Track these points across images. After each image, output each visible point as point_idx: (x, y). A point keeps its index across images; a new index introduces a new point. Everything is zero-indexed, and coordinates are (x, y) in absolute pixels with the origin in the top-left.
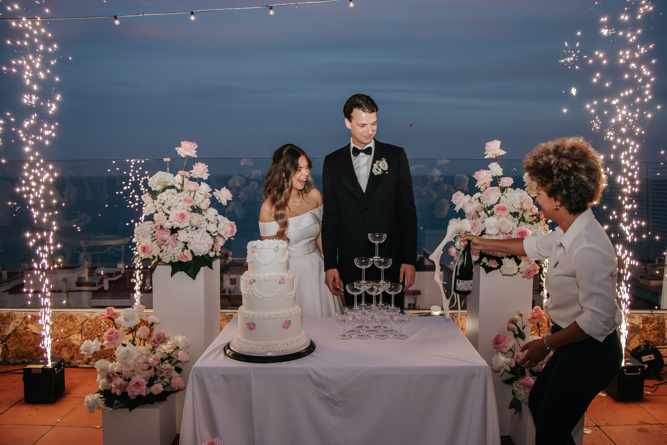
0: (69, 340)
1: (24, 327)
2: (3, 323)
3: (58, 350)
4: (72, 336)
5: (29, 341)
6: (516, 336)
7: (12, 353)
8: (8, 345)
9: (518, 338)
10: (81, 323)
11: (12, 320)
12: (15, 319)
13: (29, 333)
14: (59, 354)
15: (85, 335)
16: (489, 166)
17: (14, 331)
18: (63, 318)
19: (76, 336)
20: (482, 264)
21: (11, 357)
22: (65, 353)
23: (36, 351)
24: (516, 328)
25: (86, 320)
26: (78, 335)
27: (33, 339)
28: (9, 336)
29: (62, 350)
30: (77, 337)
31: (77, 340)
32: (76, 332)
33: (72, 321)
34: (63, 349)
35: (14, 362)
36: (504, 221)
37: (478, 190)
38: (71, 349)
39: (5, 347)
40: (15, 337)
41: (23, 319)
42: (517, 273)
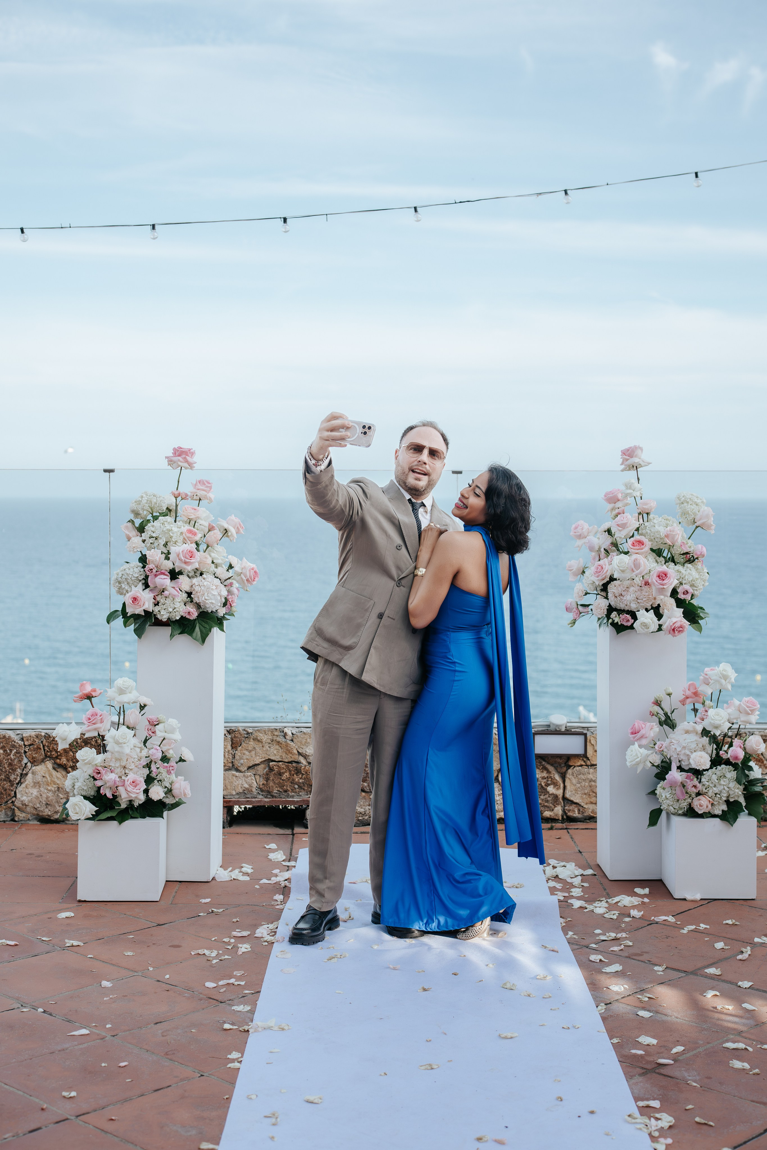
6: (661, 723)
9: (664, 726)
20: (610, 621)
24: (661, 712)
36: (634, 559)
42: (657, 631)
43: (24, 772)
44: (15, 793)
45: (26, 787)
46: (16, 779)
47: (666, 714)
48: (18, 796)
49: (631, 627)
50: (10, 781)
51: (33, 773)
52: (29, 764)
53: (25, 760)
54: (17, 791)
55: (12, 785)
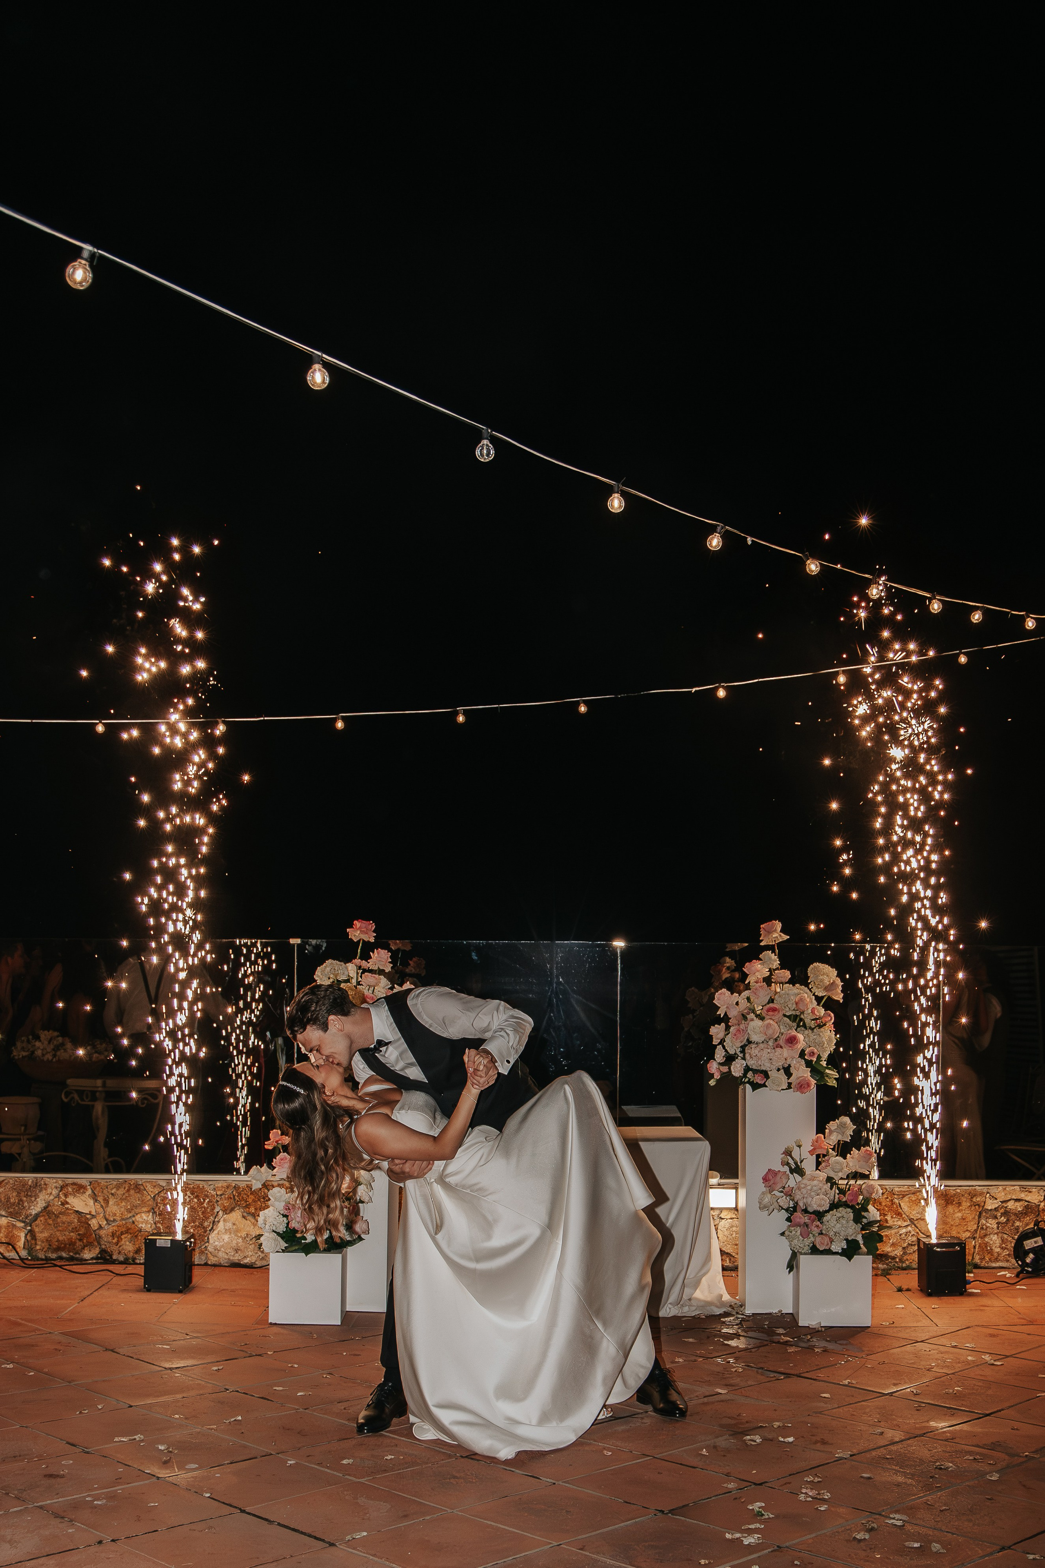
0: (133, 1222)
1: (61, 1202)
2: (27, 1195)
3: (116, 1239)
4: (139, 1216)
5: (71, 1223)
6: (792, 1171)
7: (43, 1242)
8: (37, 1230)
9: (794, 1174)
10: (152, 1196)
11: (40, 1191)
12: (46, 1189)
13: (70, 1212)
14: (117, 1245)
15: (160, 1215)
16: (761, 956)
17: (45, 1208)
18: (125, 1188)
19: (144, 1216)
20: (747, 1080)
21: (40, 1249)
22: (128, 1243)
23: (80, 1240)
24: (792, 1162)
25: (161, 1192)
26: (148, 1215)
27: (76, 1221)
28: (37, 1216)
29: (122, 1239)
30: (146, 1218)
31: (147, 1222)
32: (144, 1209)
33: (139, 1192)
34: (123, 1237)
35: (46, 1256)
36: (769, 1024)
37: (748, 987)
38: (136, 1236)
39: (29, 1234)
40: (47, 1217)
41: (59, 1189)
42: (786, 1089)
43: (216, 1220)
44: (208, 1238)
45: (218, 1234)
46: (209, 1226)
47: (796, 1163)
48: (211, 1241)
49: (764, 1085)
50: (204, 1228)
51: (224, 1220)
52: (221, 1213)
53: (217, 1209)
54: (210, 1237)
55: (205, 1232)
